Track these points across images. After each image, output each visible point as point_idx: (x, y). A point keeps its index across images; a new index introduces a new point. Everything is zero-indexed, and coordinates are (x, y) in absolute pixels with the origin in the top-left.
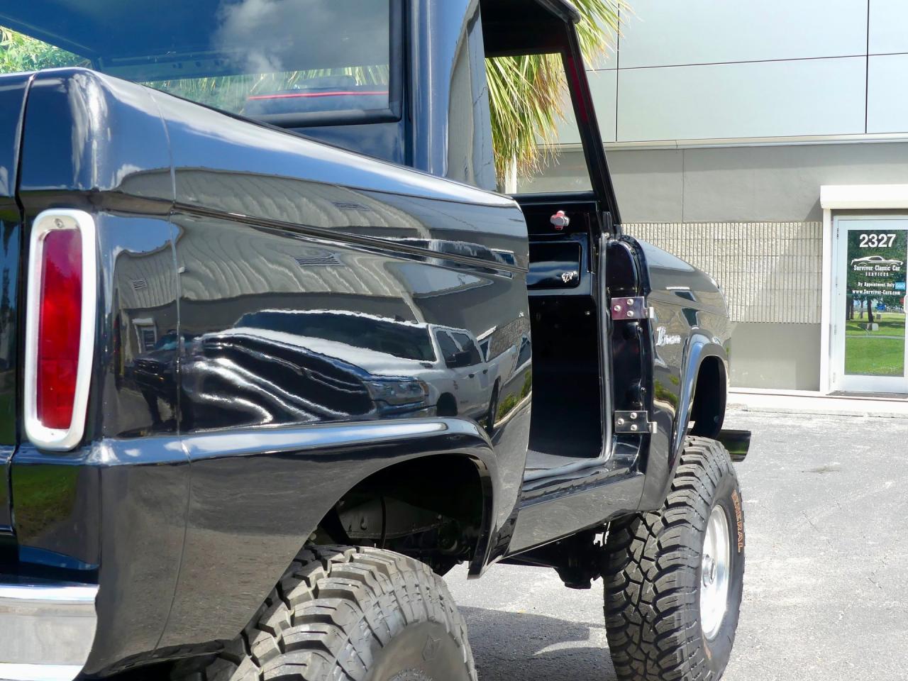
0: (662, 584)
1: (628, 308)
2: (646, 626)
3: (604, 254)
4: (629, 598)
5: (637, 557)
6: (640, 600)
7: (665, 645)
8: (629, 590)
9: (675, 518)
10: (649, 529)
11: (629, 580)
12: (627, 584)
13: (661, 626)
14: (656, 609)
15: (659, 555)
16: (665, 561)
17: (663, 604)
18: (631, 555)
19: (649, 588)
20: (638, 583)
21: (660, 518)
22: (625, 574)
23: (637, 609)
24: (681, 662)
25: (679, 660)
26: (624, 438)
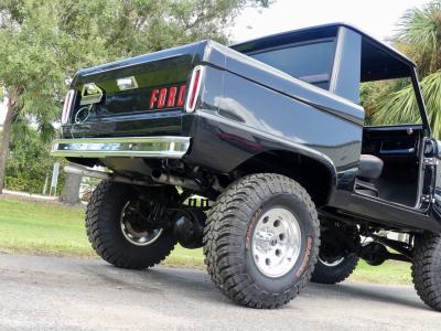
1: (430, 161)
3: (424, 143)
26: (424, 204)
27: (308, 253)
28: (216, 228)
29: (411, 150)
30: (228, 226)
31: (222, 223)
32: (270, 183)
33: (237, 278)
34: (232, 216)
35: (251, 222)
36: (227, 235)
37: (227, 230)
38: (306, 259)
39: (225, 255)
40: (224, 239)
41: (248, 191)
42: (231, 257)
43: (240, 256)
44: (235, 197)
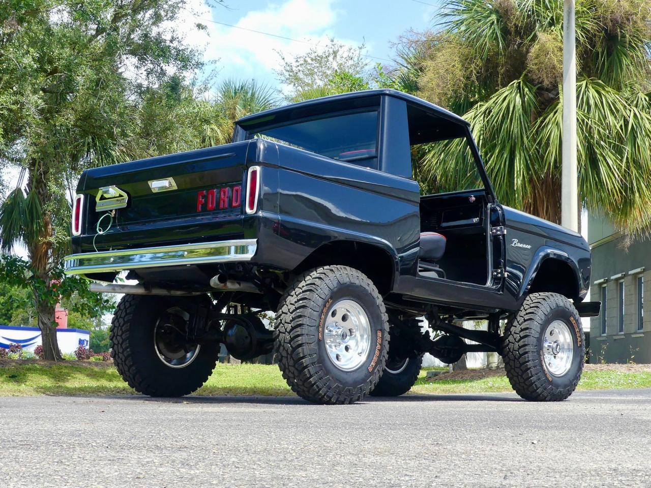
0: (521, 343)
1: (497, 231)
2: (516, 361)
3: (489, 211)
4: (509, 349)
5: (512, 333)
6: (513, 350)
7: (523, 368)
8: (509, 346)
9: (528, 318)
10: (518, 322)
11: (509, 342)
12: (508, 344)
13: (521, 360)
14: (519, 353)
15: (520, 331)
16: (522, 334)
17: (521, 351)
18: (511, 332)
19: (517, 345)
20: (513, 343)
21: (523, 318)
22: (508, 340)
23: (513, 354)
24: (532, 376)
25: (530, 375)
26: (496, 280)
27: (378, 346)
28: (288, 321)
29: (475, 220)
30: (300, 316)
31: (293, 315)
32: (337, 274)
33: (312, 369)
34: (303, 307)
35: (322, 312)
36: (300, 325)
37: (300, 321)
38: (377, 352)
39: (300, 345)
40: (298, 329)
41: (317, 282)
42: (305, 347)
43: (314, 346)
44: (304, 289)
